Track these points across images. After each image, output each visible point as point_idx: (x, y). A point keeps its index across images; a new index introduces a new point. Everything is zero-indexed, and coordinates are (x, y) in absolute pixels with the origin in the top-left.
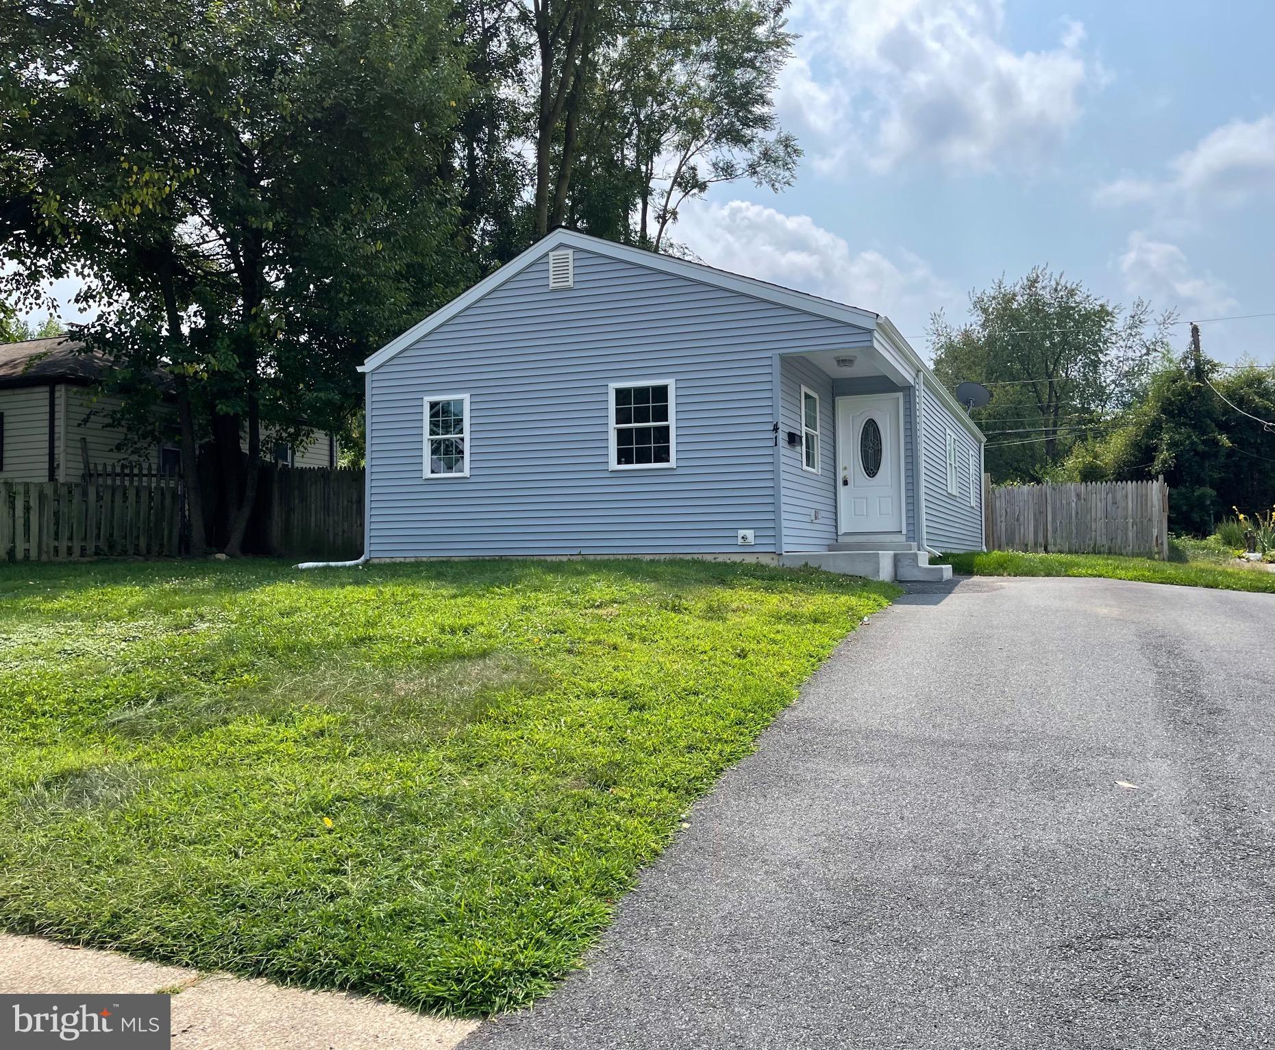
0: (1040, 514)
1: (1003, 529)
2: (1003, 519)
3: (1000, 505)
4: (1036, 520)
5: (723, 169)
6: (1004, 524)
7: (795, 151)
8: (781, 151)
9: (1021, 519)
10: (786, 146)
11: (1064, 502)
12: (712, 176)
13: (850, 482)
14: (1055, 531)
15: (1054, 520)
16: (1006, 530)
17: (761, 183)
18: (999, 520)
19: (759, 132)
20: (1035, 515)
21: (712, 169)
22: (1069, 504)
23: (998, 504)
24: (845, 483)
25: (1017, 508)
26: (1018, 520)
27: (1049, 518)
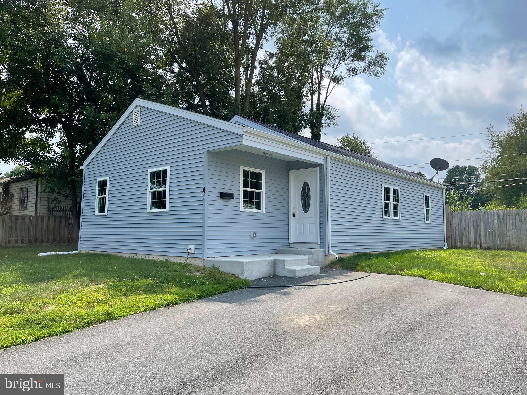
0: (477, 226)
1: (457, 234)
2: (457, 228)
3: (455, 221)
4: (475, 230)
5: (352, 71)
6: (457, 231)
7: (385, 59)
8: (379, 59)
9: (467, 229)
10: (381, 58)
11: (490, 220)
12: (347, 75)
13: (297, 215)
14: (485, 236)
15: (485, 230)
16: (459, 234)
17: (371, 75)
18: (454, 229)
19: (367, 53)
20: (474, 227)
21: (347, 72)
22: (493, 221)
23: (454, 220)
24: (294, 216)
25: (464, 223)
26: (465, 229)
27: (482, 229)
